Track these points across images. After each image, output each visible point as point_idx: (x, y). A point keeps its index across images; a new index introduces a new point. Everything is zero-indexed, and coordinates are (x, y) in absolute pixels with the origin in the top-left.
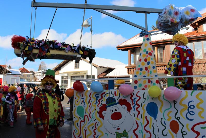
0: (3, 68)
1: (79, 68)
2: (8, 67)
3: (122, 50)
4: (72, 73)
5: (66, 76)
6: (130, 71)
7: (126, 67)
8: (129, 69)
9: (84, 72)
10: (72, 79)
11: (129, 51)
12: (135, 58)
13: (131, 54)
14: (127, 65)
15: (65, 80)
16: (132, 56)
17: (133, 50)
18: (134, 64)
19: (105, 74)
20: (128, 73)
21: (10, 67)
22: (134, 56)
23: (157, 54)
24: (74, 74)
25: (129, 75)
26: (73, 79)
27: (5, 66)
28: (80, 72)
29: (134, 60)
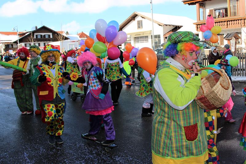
0: (59, 34)
1: (142, 28)
2: (66, 33)
3: (189, 4)
4: (135, 34)
5: (129, 38)
6: (198, 27)
7: (194, 24)
8: (198, 25)
9: (148, 32)
10: (135, 41)
11: (197, 5)
12: (204, 13)
13: (200, 9)
14: (196, 21)
15: (128, 42)
16: (201, 10)
17: (202, 3)
18: (204, 19)
19: (171, 33)
20: (197, 30)
21: (67, 33)
22: (203, 11)
23: (230, 6)
24: (137, 35)
25: (198, 32)
26: (137, 41)
27: (62, 32)
28: (143, 33)
29: (203, 14)
